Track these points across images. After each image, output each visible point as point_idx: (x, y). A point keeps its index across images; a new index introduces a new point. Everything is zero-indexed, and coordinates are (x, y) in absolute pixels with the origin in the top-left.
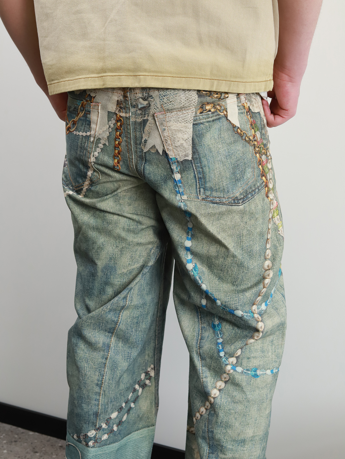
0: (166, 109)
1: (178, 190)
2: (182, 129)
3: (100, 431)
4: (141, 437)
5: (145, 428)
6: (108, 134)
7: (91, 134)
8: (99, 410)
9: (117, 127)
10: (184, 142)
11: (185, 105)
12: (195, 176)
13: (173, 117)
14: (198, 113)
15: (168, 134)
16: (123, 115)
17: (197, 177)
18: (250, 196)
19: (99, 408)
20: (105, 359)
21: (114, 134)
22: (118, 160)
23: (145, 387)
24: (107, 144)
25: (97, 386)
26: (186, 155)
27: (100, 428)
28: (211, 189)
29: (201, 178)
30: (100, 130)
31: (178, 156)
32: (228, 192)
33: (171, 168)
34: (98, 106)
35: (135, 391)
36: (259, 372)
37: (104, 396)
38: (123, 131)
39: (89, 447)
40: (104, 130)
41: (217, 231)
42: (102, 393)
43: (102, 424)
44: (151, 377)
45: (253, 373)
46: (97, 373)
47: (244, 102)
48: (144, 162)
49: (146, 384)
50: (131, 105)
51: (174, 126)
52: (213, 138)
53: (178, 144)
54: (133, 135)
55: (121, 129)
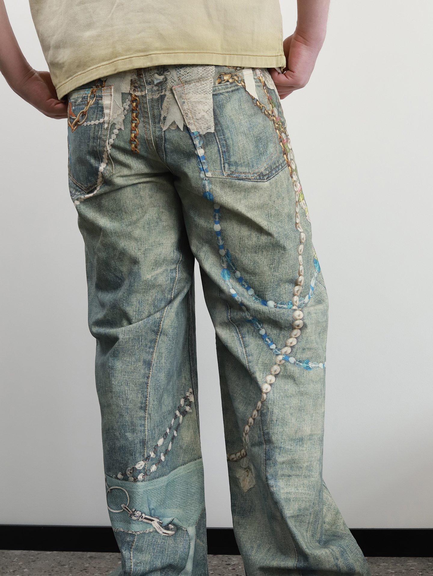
0: (184, 82)
1: (201, 167)
2: (202, 100)
3: (148, 461)
4: (188, 471)
5: (192, 461)
6: (124, 117)
7: (104, 121)
8: (146, 437)
9: (133, 108)
10: (205, 114)
11: (203, 76)
12: (219, 150)
13: (192, 89)
14: (217, 84)
15: (188, 107)
16: (138, 94)
17: (221, 151)
18: (274, 172)
19: (145, 435)
20: (146, 378)
21: (131, 116)
22: (135, 144)
23: (185, 415)
24: (123, 128)
25: (141, 409)
26: (209, 128)
27: (148, 458)
28: (236, 164)
29: (225, 152)
30: (115, 114)
31: (200, 129)
32: (253, 166)
33: (194, 143)
34: (111, 89)
35: (177, 418)
36: (311, 365)
37: (149, 420)
38: (140, 111)
39: (139, 481)
40: (119, 113)
41: (246, 210)
42: (147, 416)
43: (150, 453)
44: (191, 402)
45: (305, 365)
46: (140, 395)
47: (259, 75)
48: (164, 142)
49: (186, 411)
50: (147, 83)
51: (194, 97)
52: (233, 109)
53: (199, 116)
54: (151, 114)
55: (138, 109)
